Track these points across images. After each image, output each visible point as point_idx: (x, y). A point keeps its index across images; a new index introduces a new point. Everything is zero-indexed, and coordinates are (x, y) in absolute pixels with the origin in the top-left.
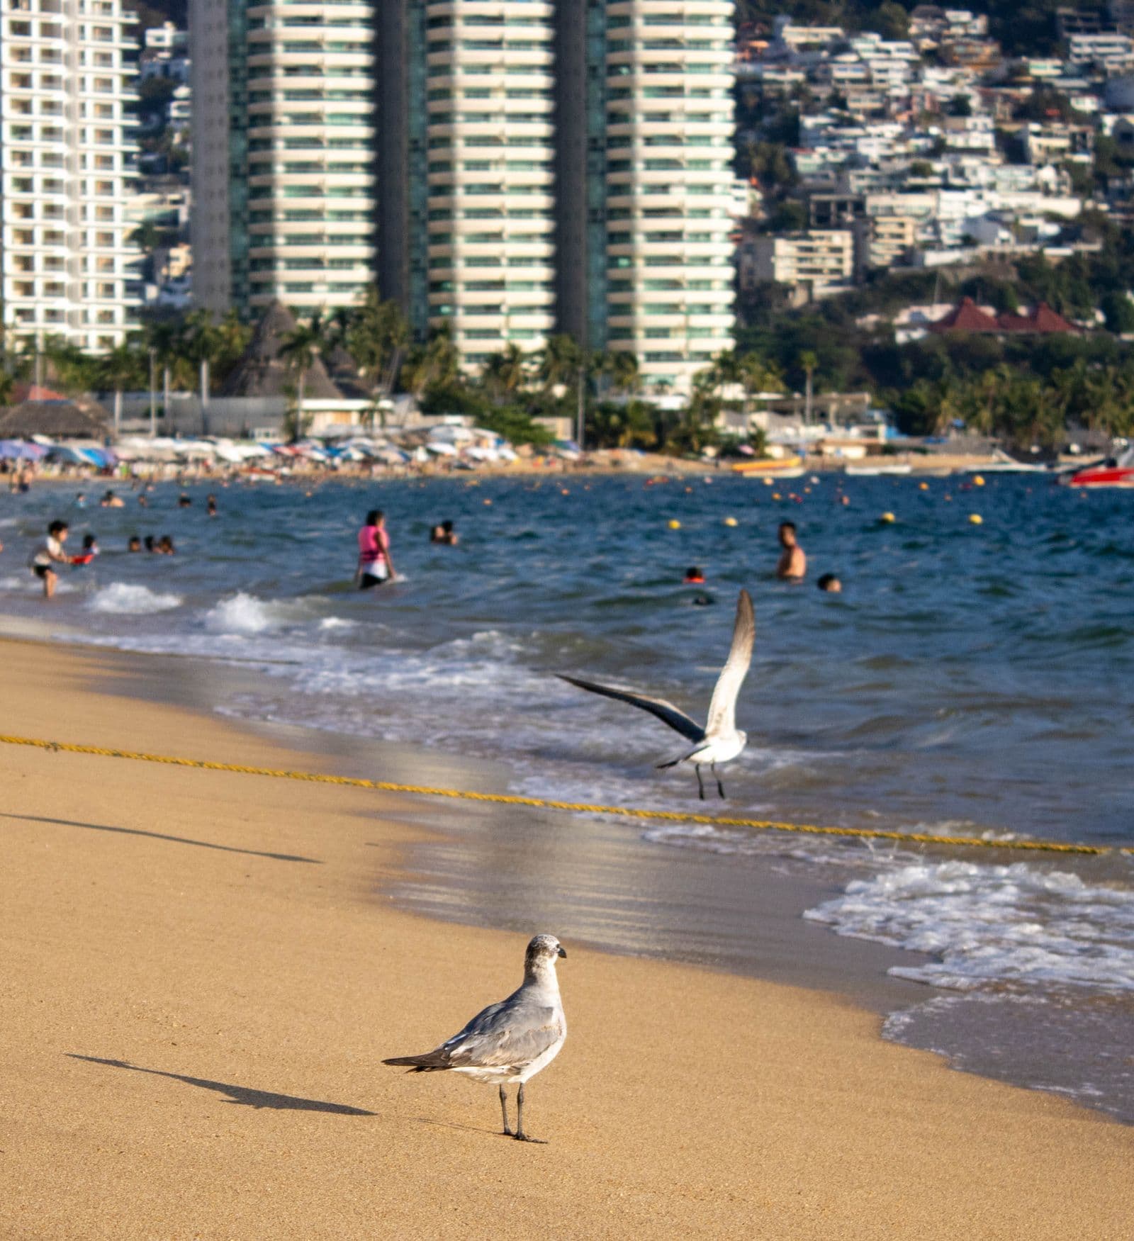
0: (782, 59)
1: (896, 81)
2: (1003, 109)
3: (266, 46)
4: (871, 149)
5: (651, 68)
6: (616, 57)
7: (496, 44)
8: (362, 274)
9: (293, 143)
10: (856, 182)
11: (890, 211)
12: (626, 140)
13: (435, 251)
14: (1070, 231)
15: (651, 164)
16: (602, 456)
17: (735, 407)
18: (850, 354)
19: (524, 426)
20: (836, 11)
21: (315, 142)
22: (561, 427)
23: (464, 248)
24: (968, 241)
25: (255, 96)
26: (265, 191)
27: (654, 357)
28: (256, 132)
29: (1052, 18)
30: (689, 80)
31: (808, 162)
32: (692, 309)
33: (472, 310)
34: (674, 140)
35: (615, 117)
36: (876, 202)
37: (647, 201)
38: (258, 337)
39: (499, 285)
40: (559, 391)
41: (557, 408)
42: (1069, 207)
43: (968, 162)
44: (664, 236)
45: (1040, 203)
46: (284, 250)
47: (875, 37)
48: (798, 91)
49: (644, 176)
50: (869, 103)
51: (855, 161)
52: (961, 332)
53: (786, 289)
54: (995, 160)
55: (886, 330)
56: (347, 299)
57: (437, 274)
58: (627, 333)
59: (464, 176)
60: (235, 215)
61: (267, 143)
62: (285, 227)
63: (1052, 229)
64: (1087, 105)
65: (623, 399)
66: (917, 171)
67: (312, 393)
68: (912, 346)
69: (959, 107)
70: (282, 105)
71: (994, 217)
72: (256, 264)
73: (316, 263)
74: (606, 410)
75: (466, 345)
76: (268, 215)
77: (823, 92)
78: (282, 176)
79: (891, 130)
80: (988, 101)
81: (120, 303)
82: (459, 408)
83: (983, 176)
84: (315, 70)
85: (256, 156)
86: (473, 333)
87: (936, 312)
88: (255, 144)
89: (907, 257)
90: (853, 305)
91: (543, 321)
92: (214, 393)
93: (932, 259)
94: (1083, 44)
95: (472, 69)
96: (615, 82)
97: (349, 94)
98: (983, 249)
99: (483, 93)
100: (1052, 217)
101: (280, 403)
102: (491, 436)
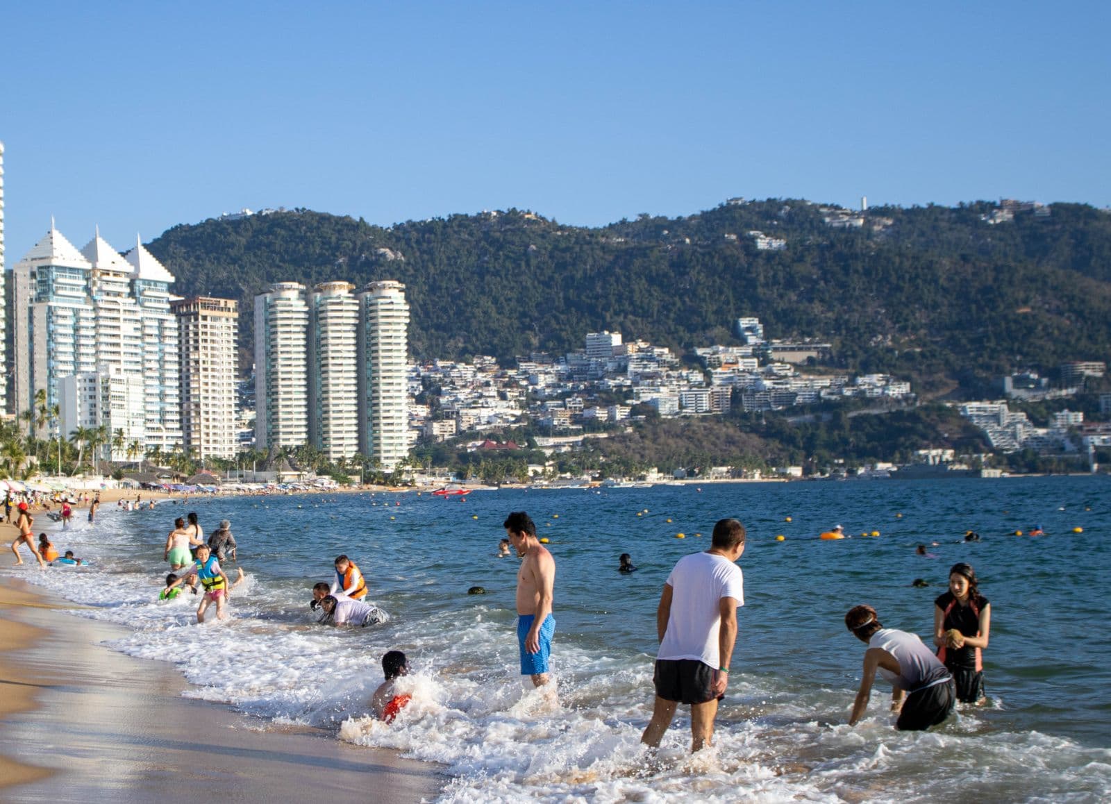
0: (436, 370)
1: (469, 377)
2: (500, 385)
3: (276, 373)
4: (461, 396)
5: (384, 378)
6: (374, 375)
7: (341, 371)
8: (304, 436)
9: (284, 400)
10: (457, 406)
11: (467, 414)
12: (377, 398)
13: (325, 429)
14: (518, 419)
15: (384, 404)
16: (365, 487)
17: (408, 472)
18: (454, 455)
19: (345, 478)
20: (452, 356)
21: (290, 399)
22: (357, 478)
23: (332, 428)
24: (489, 423)
25: (273, 387)
26: (276, 413)
27: (387, 458)
28: (274, 397)
29: (514, 358)
30: (395, 381)
31: (443, 400)
32: (397, 445)
33: (335, 445)
34: (391, 397)
35: (374, 391)
36: (462, 411)
37: (383, 414)
38: (269, 455)
39: (343, 438)
40: (358, 468)
41: (356, 473)
42: (518, 412)
43: (489, 400)
44: (389, 424)
45: (510, 411)
46: (282, 429)
47: (463, 364)
48: (441, 380)
49: (382, 408)
50: (461, 383)
51: (457, 400)
52: (486, 449)
53: (437, 437)
54: (497, 399)
55: (465, 449)
56: (299, 443)
57: (325, 436)
58: (379, 451)
59: (332, 408)
60: (268, 420)
61: (277, 400)
62: (282, 423)
63: (513, 419)
64: (524, 383)
65: (375, 471)
66: (475, 402)
67: (283, 470)
68: (472, 453)
69: (487, 384)
70: (281, 389)
71: (496, 416)
72: (274, 433)
73: (291, 433)
74: (370, 473)
75: (333, 455)
76: (277, 420)
77: (448, 380)
78: (281, 409)
79: (467, 391)
80: (496, 382)
81: (235, 446)
82: (327, 473)
83: (493, 404)
84: (290, 379)
85: (274, 403)
86: (334, 452)
87: (479, 443)
88: (273, 400)
89: (471, 427)
90: (456, 441)
91: (355, 448)
92: (257, 470)
93: (478, 428)
94: (523, 366)
95: (334, 378)
96: (374, 382)
97: (300, 386)
98: (493, 425)
99: (337, 385)
100: (513, 415)
101: (276, 473)
102: (334, 481)
